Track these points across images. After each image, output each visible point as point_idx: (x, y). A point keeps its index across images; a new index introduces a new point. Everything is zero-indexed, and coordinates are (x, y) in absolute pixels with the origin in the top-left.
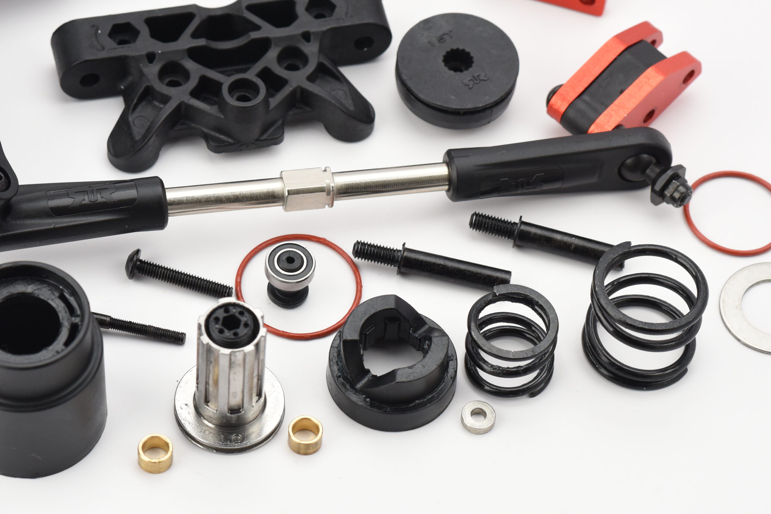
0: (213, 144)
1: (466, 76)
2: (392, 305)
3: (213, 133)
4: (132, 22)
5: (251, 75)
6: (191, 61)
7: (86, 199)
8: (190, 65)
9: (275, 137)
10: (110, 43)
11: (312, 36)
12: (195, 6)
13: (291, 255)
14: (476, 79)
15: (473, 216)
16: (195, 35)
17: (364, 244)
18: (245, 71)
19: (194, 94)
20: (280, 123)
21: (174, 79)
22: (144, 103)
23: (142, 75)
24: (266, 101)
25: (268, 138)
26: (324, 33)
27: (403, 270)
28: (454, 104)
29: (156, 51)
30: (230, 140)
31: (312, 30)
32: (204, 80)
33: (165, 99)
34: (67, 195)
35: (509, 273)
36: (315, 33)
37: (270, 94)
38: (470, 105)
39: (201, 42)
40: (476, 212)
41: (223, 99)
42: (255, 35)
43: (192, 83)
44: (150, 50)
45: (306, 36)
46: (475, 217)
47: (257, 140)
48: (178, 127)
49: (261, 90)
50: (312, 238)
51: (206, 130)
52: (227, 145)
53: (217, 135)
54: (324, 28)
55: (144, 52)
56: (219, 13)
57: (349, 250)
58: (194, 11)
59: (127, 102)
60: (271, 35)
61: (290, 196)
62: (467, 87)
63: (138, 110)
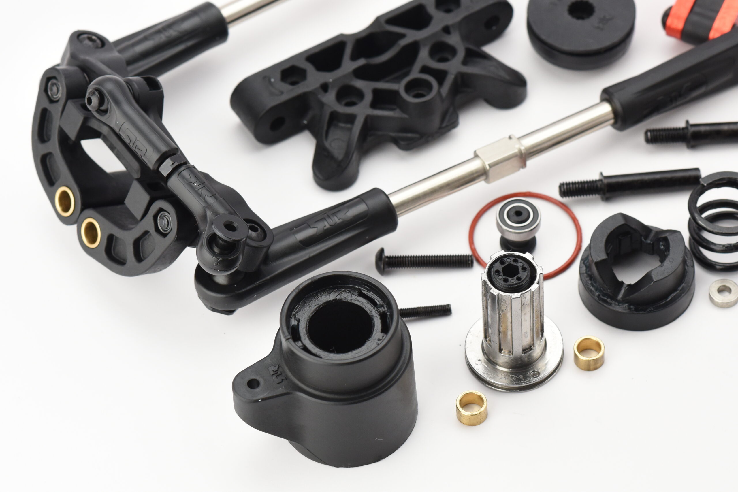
0: (404, 143)
1: (593, 21)
3: (401, 134)
4: (296, 64)
5: (415, 74)
6: (359, 80)
7: (326, 225)
8: (359, 84)
9: (453, 121)
10: (285, 87)
11: (451, 29)
12: (342, 35)
13: (518, 210)
14: (604, 20)
15: (646, 133)
16: (354, 57)
17: (568, 184)
18: (407, 74)
19: (374, 105)
20: (451, 108)
21: (349, 100)
22: (332, 129)
23: (322, 105)
24: (439, 92)
25: (448, 124)
26: (460, 23)
27: (608, 195)
28: (594, 45)
29: (327, 81)
30: (417, 136)
31: (449, 23)
32: (376, 92)
33: (351, 119)
34: (309, 226)
35: (697, 170)
36: (453, 25)
37: (441, 83)
38: (607, 43)
39: (362, 62)
40: (648, 130)
41: (405, 101)
42: (403, 42)
43: (368, 98)
44: (322, 81)
45: (446, 30)
46: (649, 133)
47: (440, 128)
48: (369, 139)
49: (433, 83)
51: (393, 134)
52: (416, 141)
53: (405, 135)
54: (458, 19)
55: (318, 85)
56: (364, 35)
57: (555, 194)
58: (344, 39)
59: (316, 134)
60: (417, 39)
62: (598, 29)
63: (330, 135)
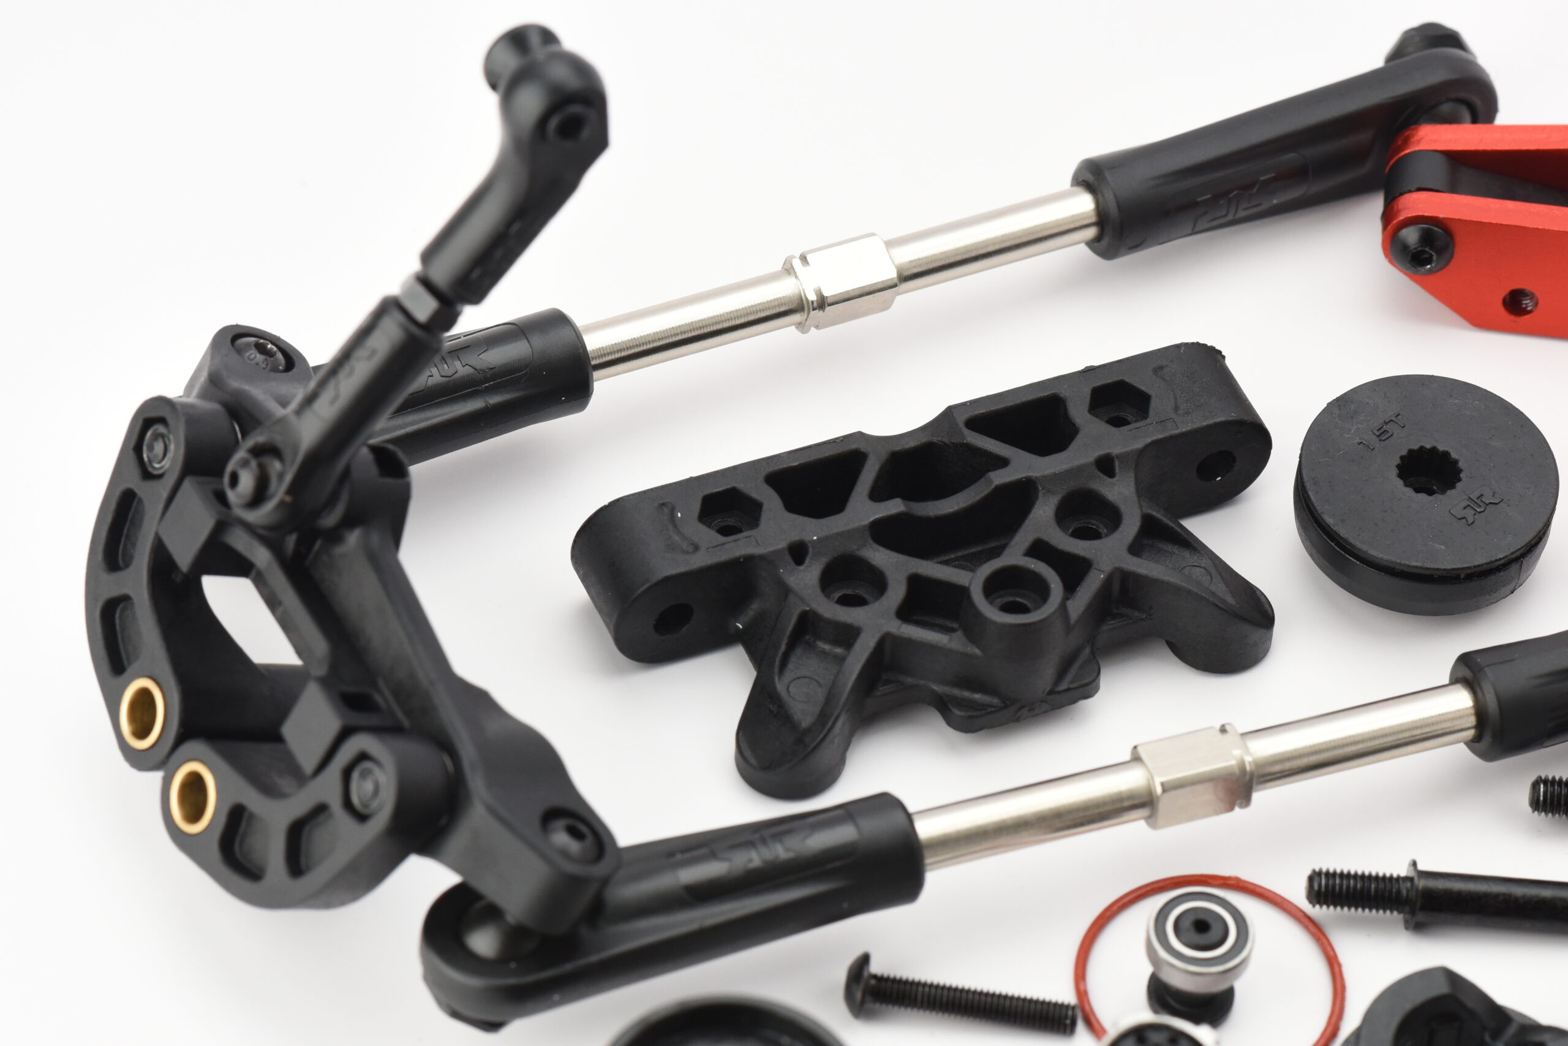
0: (962, 714)
1: (1453, 500)
2: (1442, 988)
3: (956, 692)
4: (740, 486)
5: (1014, 555)
6: (881, 549)
7: (753, 858)
8: (880, 557)
9: (1087, 681)
10: (707, 536)
11: (1117, 463)
12: (860, 434)
13: (1201, 916)
14: (1478, 504)
15: (1535, 785)
16: (877, 494)
17: (1330, 875)
18: (996, 553)
19: (905, 613)
20: (1087, 651)
21: (849, 592)
22: (799, 651)
23: (785, 591)
24: (1063, 608)
25: (1072, 686)
26: (1142, 452)
27: (1420, 917)
28: (1447, 561)
29: (807, 538)
30: (996, 701)
31: (1116, 451)
32: (915, 582)
33: (847, 635)
34: (713, 856)
36: (1122, 457)
37: (1071, 587)
38: (1479, 559)
39: (895, 507)
40: (1540, 777)
41: (978, 614)
42: (999, 477)
43: (896, 593)
44: (795, 536)
45: (1106, 465)
46: (1542, 786)
47: (1051, 692)
48: (882, 689)
49: (1053, 586)
50: (1210, 881)
51: (937, 688)
52: (991, 712)
53: (966, 694)
54: (1139, 445)
55: (783, 545)
56: (912, 444)
57: (1298, 895)
58: (863, 447)
59: (758, 658)
60: (1034, 474)
61: (1167, 795)
62: (1464, 521)
63: (791, 666)
